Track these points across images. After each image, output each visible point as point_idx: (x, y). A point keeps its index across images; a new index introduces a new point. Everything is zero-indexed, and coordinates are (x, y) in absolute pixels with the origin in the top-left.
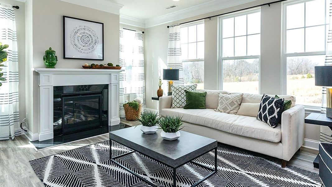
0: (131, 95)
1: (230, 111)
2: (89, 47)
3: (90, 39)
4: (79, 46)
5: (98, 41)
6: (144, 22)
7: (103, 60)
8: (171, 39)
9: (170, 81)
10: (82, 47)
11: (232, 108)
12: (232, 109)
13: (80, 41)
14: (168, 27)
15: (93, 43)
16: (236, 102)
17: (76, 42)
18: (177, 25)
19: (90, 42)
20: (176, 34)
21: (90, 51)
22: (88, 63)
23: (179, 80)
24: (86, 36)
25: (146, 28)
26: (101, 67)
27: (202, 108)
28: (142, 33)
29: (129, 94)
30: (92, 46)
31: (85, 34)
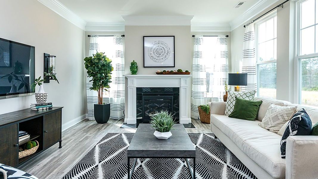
0: (212, 99)
1: (271, 127)
2: (162, 57)
3: (163, 50)
4: (155, 57)
5: (170, 51)
6: (229, 25)
7: (174, 67)
8: (245, 40)
9: (236, 86)
10: (157, 58)
11: (273, 124)
12: (273, 126)
13: (155, 53)
14: (245, 26)
15: (166, 54)
16: (281, 117)
17: (153, 55)
18: (251, 22)
19: (163, 53)
20: (249, 33)
21: (163, 60)
22: (160, 70)
23: (248, 85)
24: (159, 49)
25: (231, 31)
26: (171, 73)
27: (249, 119)
28: (226, 37)
29: (211, 98)
30: (165, 56)
31: (159, 47)
